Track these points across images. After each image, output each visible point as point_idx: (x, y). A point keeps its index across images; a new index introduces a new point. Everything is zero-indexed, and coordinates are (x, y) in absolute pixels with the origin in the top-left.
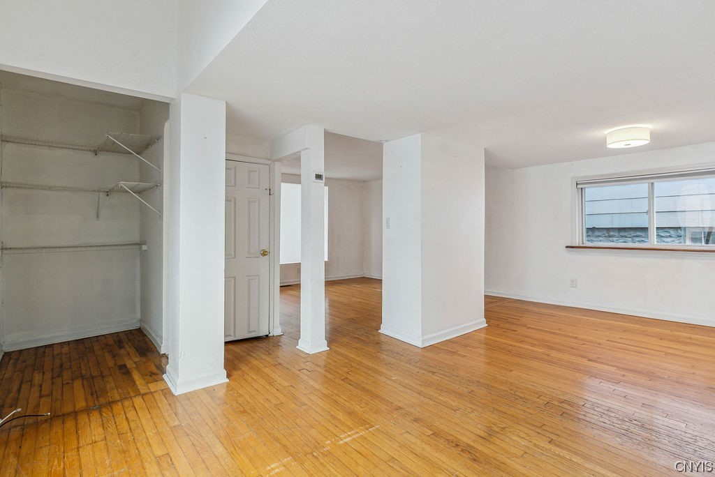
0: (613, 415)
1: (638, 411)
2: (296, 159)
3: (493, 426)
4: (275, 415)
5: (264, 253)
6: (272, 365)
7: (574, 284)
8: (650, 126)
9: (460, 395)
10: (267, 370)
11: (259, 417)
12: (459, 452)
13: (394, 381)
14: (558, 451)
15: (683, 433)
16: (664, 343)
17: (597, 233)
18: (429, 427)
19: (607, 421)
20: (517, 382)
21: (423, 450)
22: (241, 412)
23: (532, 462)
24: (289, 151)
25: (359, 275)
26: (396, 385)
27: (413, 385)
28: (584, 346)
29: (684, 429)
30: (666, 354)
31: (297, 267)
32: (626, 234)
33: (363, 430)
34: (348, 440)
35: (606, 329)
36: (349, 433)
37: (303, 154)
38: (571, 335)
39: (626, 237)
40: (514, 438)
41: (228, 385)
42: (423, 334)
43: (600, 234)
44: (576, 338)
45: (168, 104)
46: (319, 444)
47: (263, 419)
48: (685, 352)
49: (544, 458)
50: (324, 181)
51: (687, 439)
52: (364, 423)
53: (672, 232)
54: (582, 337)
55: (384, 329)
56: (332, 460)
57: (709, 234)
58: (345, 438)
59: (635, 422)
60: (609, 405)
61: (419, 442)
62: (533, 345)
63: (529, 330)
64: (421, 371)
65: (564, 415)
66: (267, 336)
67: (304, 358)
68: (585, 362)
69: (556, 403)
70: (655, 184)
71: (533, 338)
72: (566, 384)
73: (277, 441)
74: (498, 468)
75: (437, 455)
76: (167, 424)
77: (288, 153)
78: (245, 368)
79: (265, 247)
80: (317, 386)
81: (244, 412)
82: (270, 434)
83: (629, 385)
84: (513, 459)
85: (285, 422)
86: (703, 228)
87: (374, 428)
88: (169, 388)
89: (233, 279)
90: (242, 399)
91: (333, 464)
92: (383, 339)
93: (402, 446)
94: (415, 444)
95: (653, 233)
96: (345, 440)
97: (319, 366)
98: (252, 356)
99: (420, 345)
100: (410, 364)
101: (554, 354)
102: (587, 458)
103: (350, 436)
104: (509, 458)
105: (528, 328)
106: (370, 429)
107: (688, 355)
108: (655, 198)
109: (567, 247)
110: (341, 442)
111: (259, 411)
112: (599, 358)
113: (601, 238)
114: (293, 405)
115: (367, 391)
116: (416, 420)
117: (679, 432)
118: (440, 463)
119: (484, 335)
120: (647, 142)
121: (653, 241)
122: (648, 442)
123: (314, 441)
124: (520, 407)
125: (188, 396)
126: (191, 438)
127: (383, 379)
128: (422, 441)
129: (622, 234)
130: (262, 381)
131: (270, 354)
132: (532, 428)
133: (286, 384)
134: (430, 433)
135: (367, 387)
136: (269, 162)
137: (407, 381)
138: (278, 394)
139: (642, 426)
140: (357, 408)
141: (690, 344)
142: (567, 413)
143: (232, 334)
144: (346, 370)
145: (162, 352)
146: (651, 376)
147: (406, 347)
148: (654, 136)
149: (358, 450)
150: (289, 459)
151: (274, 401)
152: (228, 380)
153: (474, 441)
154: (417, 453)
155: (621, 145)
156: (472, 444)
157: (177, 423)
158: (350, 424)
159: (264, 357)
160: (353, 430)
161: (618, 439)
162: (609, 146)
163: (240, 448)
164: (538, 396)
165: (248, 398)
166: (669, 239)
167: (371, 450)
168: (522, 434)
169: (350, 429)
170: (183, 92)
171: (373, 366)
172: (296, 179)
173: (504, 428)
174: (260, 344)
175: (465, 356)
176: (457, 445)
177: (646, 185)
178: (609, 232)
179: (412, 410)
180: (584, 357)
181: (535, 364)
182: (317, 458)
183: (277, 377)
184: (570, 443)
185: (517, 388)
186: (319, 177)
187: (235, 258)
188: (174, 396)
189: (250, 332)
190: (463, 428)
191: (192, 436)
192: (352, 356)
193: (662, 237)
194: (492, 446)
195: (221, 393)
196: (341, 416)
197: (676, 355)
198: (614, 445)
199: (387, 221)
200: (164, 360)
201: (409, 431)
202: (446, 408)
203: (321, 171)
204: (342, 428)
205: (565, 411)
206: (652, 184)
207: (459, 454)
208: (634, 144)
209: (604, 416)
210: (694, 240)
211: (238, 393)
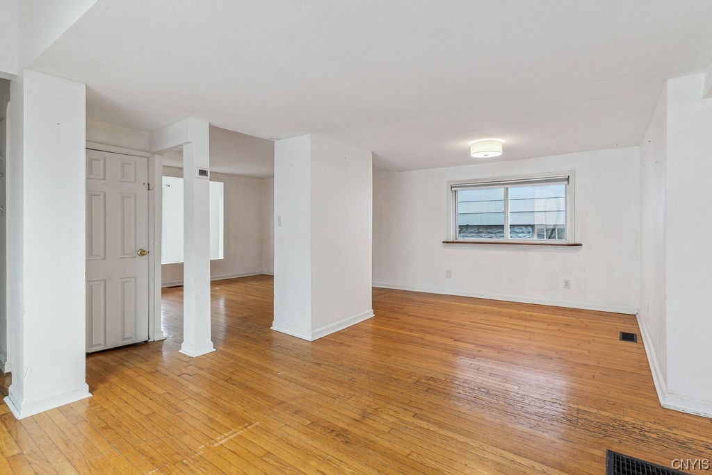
0: (467, 385)
1: (486, 380)
2: (178, 152)
3: (367, 408)
4: (143, 427)
5: (142, 253)
6: (149, 373)
7: (449, 275)
8: (502, 141)
9: (340, 383)
10: (140, 379)
11: (125, 431)
12: (333, 437)
13: (280, 377)
14: (419, 423)
15: (516, 395)
16: (512, 321)
17: (470, 230)
18: (308, 418)
19: (462, 392)
20: (393, 366)
21: (300, 440)
22: (103, 428)
23: (396, 437)
24: (170, 145)
25: (257, 272)
26: (281, 380)
27: (299, 378)
28: (453, 328)
29: (517, 391)
30: (513, 330)
31: (179, 267)
32: (491, 231)
33: (242, 430)
34: (224, 441)
35: (472, 312)
36: (226, 434)
37: (185, 148)
38: (443, 319)
39: (491, 233)
40: (385, 417)
41: (91, 400)
42: (313, 327)
43: (472, 230)
44: (447, 321)
45: (9, 81)
46: (191, 450)
47: (128, 433)
48: (526, 327)
49: (407, 431)
50: (209, 177)
51: (518, 399)
52: (243, 422)
53: (524, 229)
54: (453, 320)
55: (276, 326)
56: (203, 465)
57: (553, 230)
58: (221, 440)
59: (483, 390)
60: (465, 378)
61: (296, 433)
62: (412, 331)
63: (410, 317)
64: (308, 364)
65: (429, 391)
66: (146, 342)
67: (187, 362)
68: (451, 342)
69: (424, 381)
70: (509, 189)
71: (411, 324)
72: (434, 363)
73: (143, 455)
74: (367, 446)
75: (312, 443)
76: (4, 455)
77: (169, 146)
78: (114, 380)
79: (143, 246)
80: (196, 389)
81: (107, 428)
82: (135, 449)
83: (482, 359)
84: (381, 436)
85: (155, 433)
86: (546, 225)
87: (253, 426)
88: (11, 413)
89: (103, 283)
90: (106, 413)
91: (204, 468)
92: (274, 335)
93: (279, 439)
94: (293, 436)
95: (507, 230)
96: (220, 442)
97: (201, 369)
98: (126, 366)
99: (309, 338)
100: (298, 358)
101: (429, 337)
102: (441, 425)
103: (226, 437)
104: (377, 436)
105: (410, 315)
106: (249, 428)
107: (527, 329)
108: (509, 201)
109: (443, 242)
110: (216, 445)
111: (126, 424)
112: (462, 338)
113: (473, 234)
114: (168, 413)
115: (252, 389)
116: (296, 412)
117: (513, 394)
118: (315, 450)
119: (371, 325)
120: (500, 154)
121: (508, 236)
122: (490, 405)
123: (186, 448)
124: (394, 388)
125: (34, 419)
126: (34, 466)
127: (269, 375)
128: (300, 432)
129: (488, 231)
130: (133, 392)
131: (147, 361)
132: (401, 405)
133: (161, 391)
134: (309, 422)
135: (252, 385)
136: (147, 155)
137: (292, 375)
138: (151, 404)
139: (488, 393)
140: (238, 408)
141: (529, 320)
142: (431, 389)
143: (103, 343)
144: (231, 370)
145: (6, 371)
146: (499, 349)
147: (296, 342)
148: (505, 149)
149: (234, 450)
150: (154, 471)
151: (146, 412)
152: (91, 395)
153: (349, 425)
154: (293, 444)
155: (481, 155)
156: (347, 428)
157: (16, 452)
158: (228, 425)
159: (139, 365)
160: (231, 430)
161: (468, 406)
162: (473, 156)
163: (96, 469)
164: (408, 376)
165: (113, 412)
166: (522, 235)
167: (247, 448)
168: (392, 413)
169: (228, 429)
170: (26, 69)
171: (260, 363)
172: (178, 172)
173: (376, 409)
174: (134, 352)
175: (350, 346)
176: (333, 431)
177: (503, 189)
178: (479, 229)
179: (294, 403)
180: (451, 338)
181: (411, 348)
182: (187, 465)
183: (152, 385)
184: (431, 416)
185: (393, 371)
186: (203, 173)
187: (105, 259)
188: (16, 420)
189: (125, 339)
190: (340, 413)
191: (35, 464)
192: (239, 355)
193: (518, 233)
194: (364, 427)
195: (82, 410)
196: (219, 418)
197: (518, 330)
198: (465, 412)
199: (279, 219)
200: (7, 381)
201: (288, 423)
202: (327, 397)
203: (206, 167)
204: (219, 430)
205: (430, 387)
206: (507, 189)
207: (334, 439)
208: (491, 155)
209: (460, 387)
210: (541, 236)
211: (102, 407)
